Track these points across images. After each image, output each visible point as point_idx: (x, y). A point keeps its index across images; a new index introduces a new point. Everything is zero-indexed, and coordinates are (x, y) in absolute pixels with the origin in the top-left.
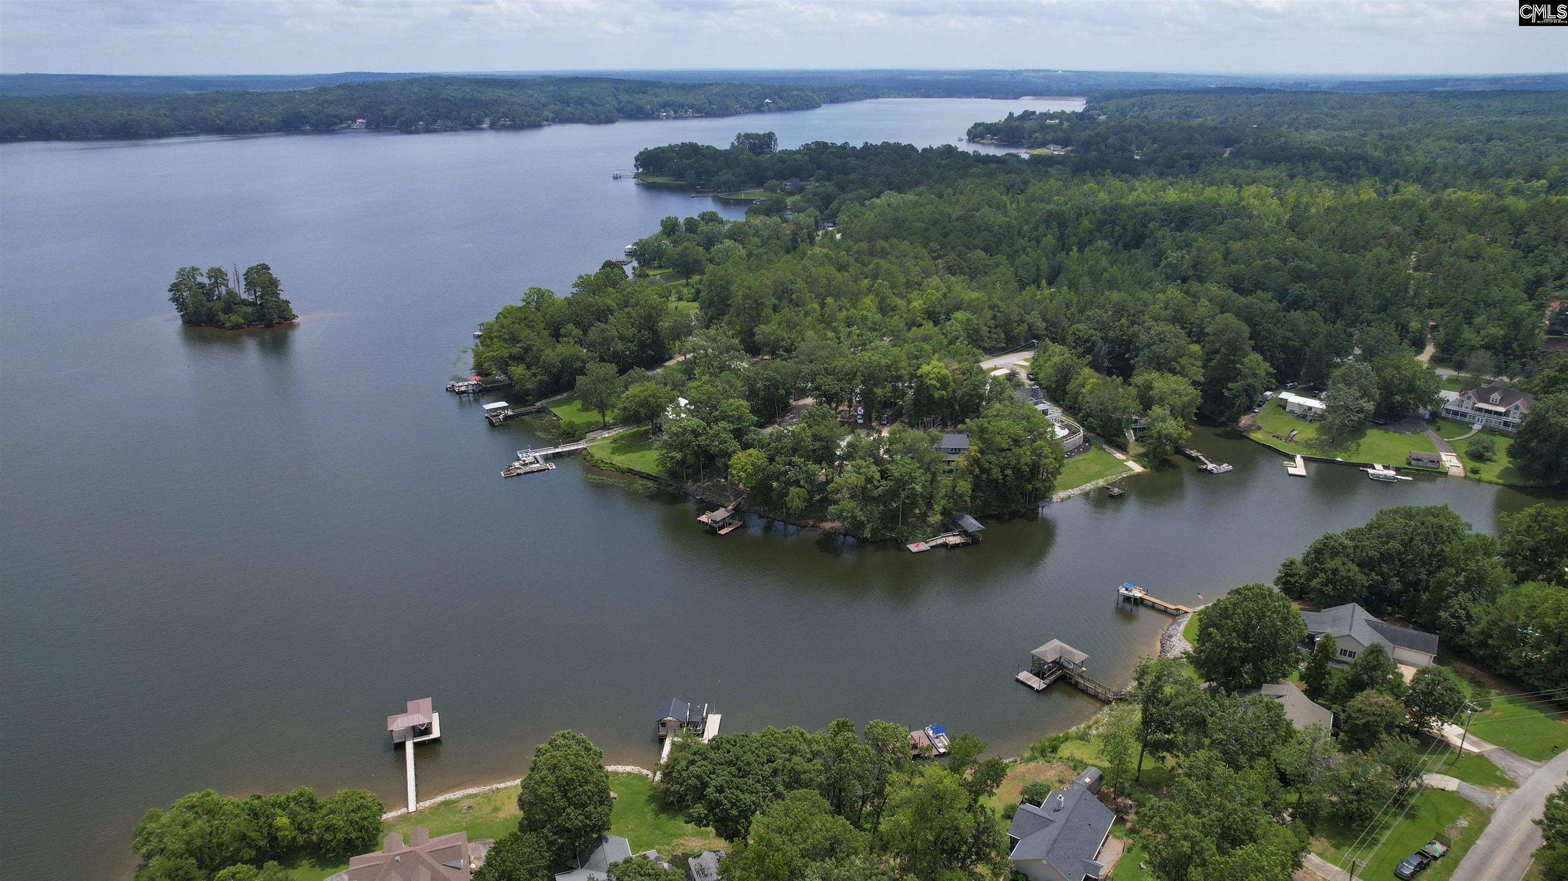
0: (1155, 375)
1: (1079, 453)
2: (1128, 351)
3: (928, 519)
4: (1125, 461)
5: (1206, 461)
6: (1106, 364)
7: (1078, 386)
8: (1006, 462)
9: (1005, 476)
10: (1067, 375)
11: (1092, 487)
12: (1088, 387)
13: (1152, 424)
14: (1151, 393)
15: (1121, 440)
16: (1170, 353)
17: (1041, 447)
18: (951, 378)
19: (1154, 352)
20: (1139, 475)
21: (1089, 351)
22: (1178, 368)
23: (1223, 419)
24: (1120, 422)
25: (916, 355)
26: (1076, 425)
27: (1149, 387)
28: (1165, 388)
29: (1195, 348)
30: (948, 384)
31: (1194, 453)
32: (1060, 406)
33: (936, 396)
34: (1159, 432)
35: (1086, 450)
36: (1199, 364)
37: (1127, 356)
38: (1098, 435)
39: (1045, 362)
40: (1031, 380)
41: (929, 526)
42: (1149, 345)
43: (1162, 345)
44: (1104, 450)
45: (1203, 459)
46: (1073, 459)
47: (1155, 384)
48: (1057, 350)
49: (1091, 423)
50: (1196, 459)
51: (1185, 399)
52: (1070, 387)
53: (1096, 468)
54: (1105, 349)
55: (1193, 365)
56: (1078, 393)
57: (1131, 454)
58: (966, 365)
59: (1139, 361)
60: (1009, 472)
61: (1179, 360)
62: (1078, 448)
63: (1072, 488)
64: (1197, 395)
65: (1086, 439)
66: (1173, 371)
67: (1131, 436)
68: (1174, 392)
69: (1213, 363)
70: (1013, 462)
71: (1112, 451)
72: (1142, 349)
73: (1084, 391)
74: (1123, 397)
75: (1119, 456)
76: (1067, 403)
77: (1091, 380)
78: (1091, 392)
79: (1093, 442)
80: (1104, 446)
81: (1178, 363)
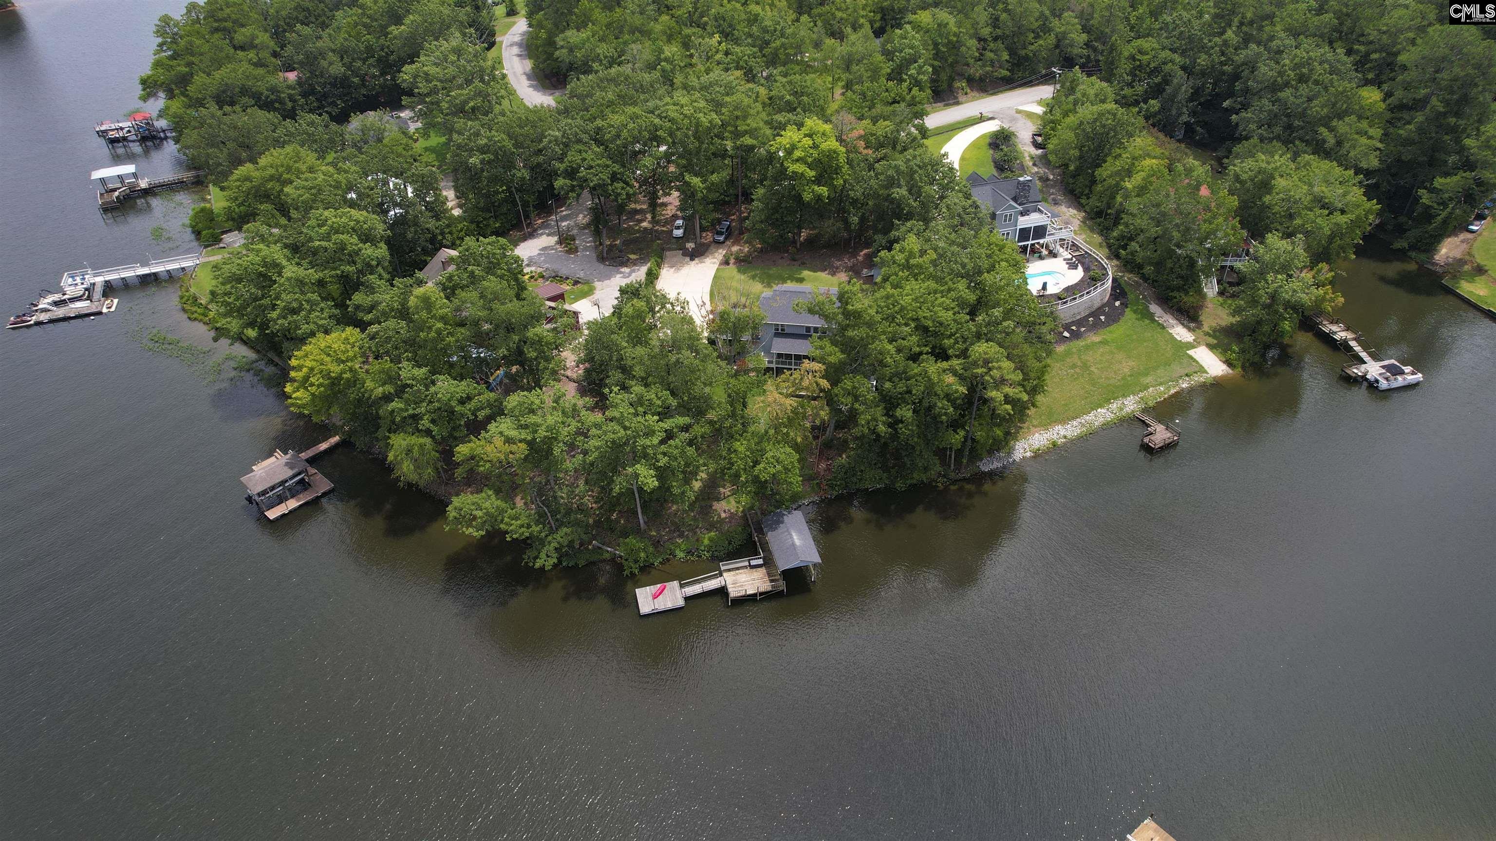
0: (1280, 160)
1: (1097, 326)
2: (1231, 94)
3: (717, 506)
4: (1191, 346)
5: (1364, 355)
6: (1185, 118)
7: (1118, 173)
8: (901, 387)
9: (894, 423)
10: (1100, 147)
11: (1110, 417)
12: (1137, 179)
13: (1262, 274)
14: (1267, 199)
15: (1189, 300)
16: (1318, 108)
17: (986, 362)
18: (842, 159)
19: (1284, 104)
20: (1217, 384)
21: (1156, 91)
22: (1331, 141)
23: (1400, 244)
24: (1192, 263)
25: (788, 103)
26: (1100, 255)
27: (1265, 185)
28: (1301, 192)
29: (1372, 96)
30: (837, 170)
31: (1340, 333)
32: (1080, 207)
33: (807, 197)
34: (1273, 297)
35: (1114, 317)
36: (1376, 132)
37: (1226, 104)
38: (1145, 278)
39: (1066, 114)
40: (1037, 146)
41: (711, 527)
42: (1274, 88)
43: (1304, 89)
44: (1151, 317)
45: (1358, 349)
46: (1081, 343)
47: (1280, 183)
48: (1091, 92)
49: (1133, 253)
50: (1344, 346)
51: (1342, 219)
52: (1105, 172)
53: (1126, 366)
54: (1185, 90)
55: (1362, 133)
56: (1117, 187)
57: (1206, 328)
58: (884, 127)
59: (1249, 121)
60: (905, 412)
61: (1334, 123)
62: (1095, 314)
63: (1063, 421)
64: (1369, 212)
65: (1118, 292)
66: (1320, 150)
67: (1211, 289)
68: (1322, 203)
69: (1406, 131)
70: (918, 390)
71: (1168, 319)
72: (1258, 94)
73: (1128, 185)
74: (1208, 209)
75: (1181, 333)
76: (1094, 202)
77: (1148, 162)
78: (1142, 190)
79: (1131, 296)
80: (1154, 308)
81: (1331, 130)
